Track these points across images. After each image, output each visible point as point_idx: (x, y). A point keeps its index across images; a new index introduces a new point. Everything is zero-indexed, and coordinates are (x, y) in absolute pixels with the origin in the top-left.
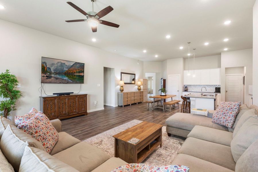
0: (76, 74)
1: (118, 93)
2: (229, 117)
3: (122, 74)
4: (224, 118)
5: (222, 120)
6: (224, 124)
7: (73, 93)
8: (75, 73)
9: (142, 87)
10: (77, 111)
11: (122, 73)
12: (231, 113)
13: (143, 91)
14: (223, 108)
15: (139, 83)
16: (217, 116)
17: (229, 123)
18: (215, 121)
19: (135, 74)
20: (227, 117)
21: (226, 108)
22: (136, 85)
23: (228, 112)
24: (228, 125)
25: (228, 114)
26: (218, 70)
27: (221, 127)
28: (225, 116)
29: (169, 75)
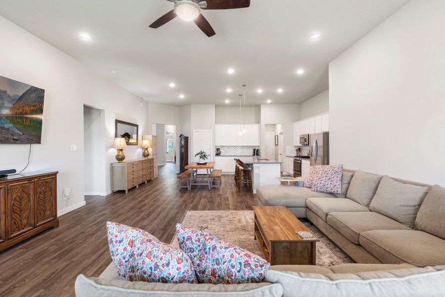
0: (29, 116)
1: (112, 164)
2: (337, 182)
3: (118, 124)
4: (331, 184)
5: (329, 186)
6: (333, 191)
7: (14, 171)
8: (27, 114)
9: (150, 150)
10: (32, 221)
11: (117, 122)
12: (337, 177)
13: (153, 159)
14: (326, 173)
15: (146, 143)
16: (320, 183)
17: (338, 188)
18: (319, 189)
19: (137, 126)
20: (334, 182)
21: (330, 172)
22: (138, 148)
23: (333, 176)
24: (337, 191)
25: (324, 179)
26: (256, 126)
27: (329, 195)
28: (332, 181)
29: (194, 131)
